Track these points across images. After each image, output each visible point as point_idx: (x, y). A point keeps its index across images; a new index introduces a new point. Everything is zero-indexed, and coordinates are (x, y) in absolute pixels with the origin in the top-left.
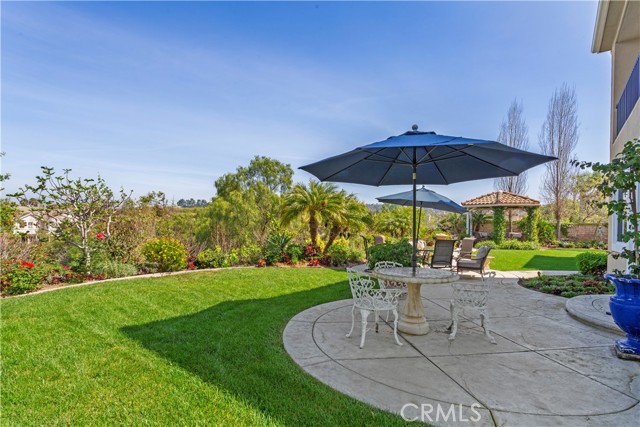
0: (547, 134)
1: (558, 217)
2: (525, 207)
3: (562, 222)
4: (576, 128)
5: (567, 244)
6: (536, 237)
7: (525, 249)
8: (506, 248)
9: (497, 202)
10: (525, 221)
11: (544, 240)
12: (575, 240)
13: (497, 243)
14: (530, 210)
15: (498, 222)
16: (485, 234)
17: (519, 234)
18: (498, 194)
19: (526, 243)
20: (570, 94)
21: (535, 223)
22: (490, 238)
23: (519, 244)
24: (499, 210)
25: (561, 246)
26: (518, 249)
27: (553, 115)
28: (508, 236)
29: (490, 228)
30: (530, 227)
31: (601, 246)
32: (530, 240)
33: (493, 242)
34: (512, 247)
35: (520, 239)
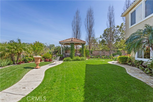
0: (86, 22)
1: (90, 48)
2: (81, 44)
3: (91, 50)
4: (94, 20)
5: (92, 57)
6: (85, 55)
7: (82, 60)
8: (75, 60)
9: (72, 41)
10: (81, 49)
11: (87, 56)
12: (94, 55)
13: (72, 58)
14: (83, 45)
15: (72, 49)
16: (69, 54)
17: (79, 54)
18: (72, 39)
19: (82, 58)
20: (92, 10)
21: (84, 50)
22: (70, 56)
23: (80, 58)
24: (72, 44)
25: (91, 57)
26: (79, 60)
27: (88, 16)
28: (76, 55)
29: (70, 51)
30: (83, 51)
31: (101, 57)
32: (83, 56)
33: (70, 58)
34: (77, 60)
35: (80, 56)
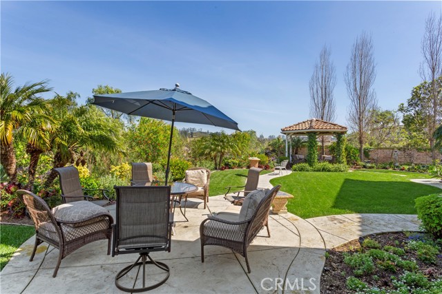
0: (350, 74)
1: (361, 142)
2: (335, 133)
3: (364, 147)
4: (374, 67)
5: (369, 165)
6: (345, 160)
7: (336, 171)
8: (319, 170)
9: (311, 127)
10: (335, 145)
11: (351, 162)
12: (373, 161)
13: (311, 165)
14: (339, 135)
15: (312, 144)
16: (302, 157)
17: (329, 157)
18: (311, 121)
19: (336, 165)
20: (368, 39)
21: (343, 147)
22: (305, 161)
23: (330, 166)
24: (312, 135)
25: (364, 167)
26: (329, 171)
27: (355, 58)
28: (321, 159)
29: (306, 150)
30: (339, 150)
31: (397, 167)
32: (340, 162)
33: (307, 165)
34: (324, 170)
35: (331, 162)
